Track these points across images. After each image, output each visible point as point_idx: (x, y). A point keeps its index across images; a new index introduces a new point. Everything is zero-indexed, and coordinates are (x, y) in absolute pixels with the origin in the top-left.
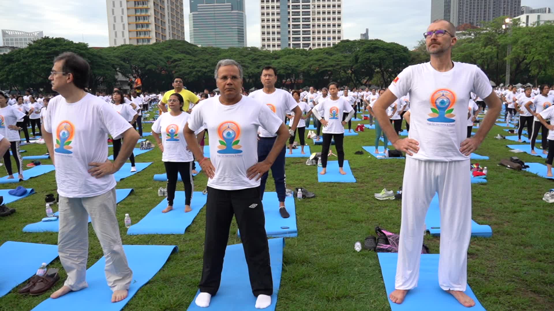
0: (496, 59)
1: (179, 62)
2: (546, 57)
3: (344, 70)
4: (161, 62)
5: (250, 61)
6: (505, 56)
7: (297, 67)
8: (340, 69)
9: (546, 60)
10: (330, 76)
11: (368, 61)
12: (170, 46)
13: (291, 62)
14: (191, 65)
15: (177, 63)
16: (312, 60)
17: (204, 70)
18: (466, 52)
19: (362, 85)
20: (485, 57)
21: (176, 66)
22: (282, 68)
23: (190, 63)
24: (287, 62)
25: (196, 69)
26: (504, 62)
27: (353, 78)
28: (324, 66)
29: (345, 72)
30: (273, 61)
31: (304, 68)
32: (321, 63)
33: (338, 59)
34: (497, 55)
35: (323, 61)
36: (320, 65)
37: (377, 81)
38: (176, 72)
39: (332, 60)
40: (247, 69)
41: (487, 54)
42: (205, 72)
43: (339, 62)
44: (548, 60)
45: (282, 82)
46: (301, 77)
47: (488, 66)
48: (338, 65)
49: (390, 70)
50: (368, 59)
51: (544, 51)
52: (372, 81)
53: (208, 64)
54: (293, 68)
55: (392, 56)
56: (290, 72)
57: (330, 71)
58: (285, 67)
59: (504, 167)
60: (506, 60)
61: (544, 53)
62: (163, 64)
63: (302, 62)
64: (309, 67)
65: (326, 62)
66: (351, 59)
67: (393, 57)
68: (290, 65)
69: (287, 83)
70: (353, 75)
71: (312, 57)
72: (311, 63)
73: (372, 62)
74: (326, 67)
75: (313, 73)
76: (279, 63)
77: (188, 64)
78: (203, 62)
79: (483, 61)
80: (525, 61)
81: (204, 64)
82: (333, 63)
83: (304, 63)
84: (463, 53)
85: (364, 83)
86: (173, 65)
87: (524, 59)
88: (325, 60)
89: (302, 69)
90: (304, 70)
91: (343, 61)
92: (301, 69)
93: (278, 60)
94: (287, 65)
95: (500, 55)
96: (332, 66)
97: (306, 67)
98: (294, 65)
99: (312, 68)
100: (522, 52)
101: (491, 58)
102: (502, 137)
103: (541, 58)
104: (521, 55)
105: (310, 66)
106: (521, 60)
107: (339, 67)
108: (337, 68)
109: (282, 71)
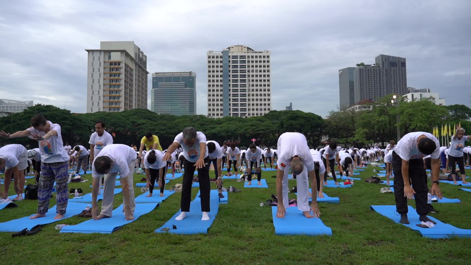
0: (388, 125)
1: (142, 126)
2: (426, 124)
3: (273, 134)
4: (128, 126)
5: (198, 126)
6: (396, 123)
7: (235, 130)
8: (270, 132)
9: (426, 127)
10: (262, 138)
11: (291, 127)
12: (135, 113)
13: (231, 127)
14: (152, 128)
15: (140, 126)
16: (247, 125)
17: (162, 132)
18: (366, 120)
20: (380, 123)
21: (139, 129)
22: (224, 132)
23: (151, 126)
24: (227, 127)
25: (155, 131)
26: (395, 128)
28: (257, 130)
29: (274, 135)
30: (216, 126)
31: (241, 131)
32: (254, 127)
33: (268, 125)
34: (390, 122)
35: (256, 126)
36: (254, 129)
38: (139, 134)
39: (263, 125)
41: (382, 122)
42: (163, 134)
43: (269, 127)
44: (428, 126)
46: (239, 138)
47: (383, 130)
48: (268, 129)
49: (309, 134)
50: (291, 125)
51: (424, 120)
53: (165, 128)
54: (232, 131)
55: (309, 123)
56: (230, 134)
57: (261, 134)
58: (226, 131)
60: (396, 126)
61: (424, 121)
62: (130, 127)
63: (239, 127)
65: (258, 127)
66: (278, 125)
67: (311, 124)
68: (230, 129)
71: (248, 123)
72: (247, 127)
73: (294, 127)
74: (258, 131)
75: (248, 135)
76: (221, 127)
77: (149, 127)
78: (161, 126)
79: (379, 127)
80: (411, 127)
81: (162, 128)
82: (264, 128)
83: (241, 128)
84: (364, 121)
86: (136, 128)
87: (410, 125)
88: (258, 125)
89: (240, 132)
91: (272, 126)
93: (221, 125)
94: (228, 129)
95: (392, 124)
96: (263, 130)
97: (243, 131)
98: (233, 129)
99: (248, 131)
100: (408, 120)
101: (385, 125)
102: (377, 171)
103: (422, 125)
104: (407, 122)
105: (246, 130)
106: (408, 126)
107: (268, 131)
108: (267, 132)
109: (224, 134)
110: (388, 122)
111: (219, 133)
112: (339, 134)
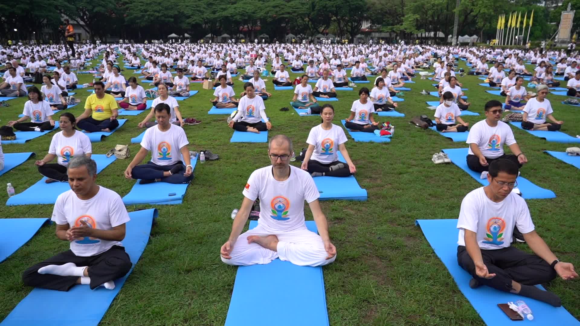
0: (445, 11)
1: (130, 5)
2: (491, 10)
3: (301, 17)
4: (111, 5)
5: (205, 6)
6: (454, 8)
7: (254, 13)
8: (297, 16)
9: (491, 13)
10: (287, 23)
11: (325, 9)
13: (248, 8)
14: (143, 8)
15: (127, 5)
16: (269, 6)
17: (157, 14)
18: (419, 3)
19: (319, 33)
20: (435, 8)
21: (127, 8)
22: (238, 14)
23: (141, 6)
24: (243, 8)
25: (148, 13)
26: (453, 14)
27: (310, 26)
28: (281, 13)
29: (303, 20)
30: (229, 6)
31: (260, 14)
32: (277, 9)
33: (295, 6)
34: (448, 6)
35: (279, 8)
36: (277, 12)
37: (334, 30)
38: (127, 16)
39: (289, 7)
40: (203, 14)
41: (438, 5)
42: (158, 17)
43: (297, 10)
44: (493, 13)
45: (238, 28)
46: (259, 23)
47: (438, 18)
48: (295, 12)
49: (347, 18)
50: (324, 7)
51: (489, 4)
52: (329, 29)
53: (161, 8)
54: (249, 14)
55: (348, 4)
56: (246, 18)
57: (287, 18)
58: (241, 13)
59: (413, 125)
60: (455, 12)
61: (490, 5)
62: (113, 6)
63: (259, 8)
64: (265, 13)
65: (283, 9)
66: (308, 6)
67: (349, 6)
68: (247, 11)
69: (244, 29)
70: (310, 23)
71: (269, 3)
72: (268, 9)
73: (328, 10)
74: (283, 14)
75: (269, 20)
76: (235, 8)
77: (140, 7)
78: (156, 6)
79: (434, 12)
80: (472, 13)
81: (157, 8)
82: (290, 10)
83: (261, 10)
84: (415, 4)
85: (321, 31)
86: (124, 7)
87: (472, 11)
88: (282, 7)
90: (261, 16)
91: (300, 8)
92: (258, 16)
93: (235, 5)
94: (243, 11)
95: (450, 7)
96: (289, 13)
97: (263, 14)
98: (250, 11)
99: (270, 14)
100: (470, 4)
101: (441, 10)
102: (427, 92)
103: (486, 11)
104: (469, 7)
105: (267, 13)
106: (469, 12)
107: (296, 14)
108: (294, 16)
109: (238, 17)
110: (445, 5)
111: (232, 16)
112: (384, 20)
